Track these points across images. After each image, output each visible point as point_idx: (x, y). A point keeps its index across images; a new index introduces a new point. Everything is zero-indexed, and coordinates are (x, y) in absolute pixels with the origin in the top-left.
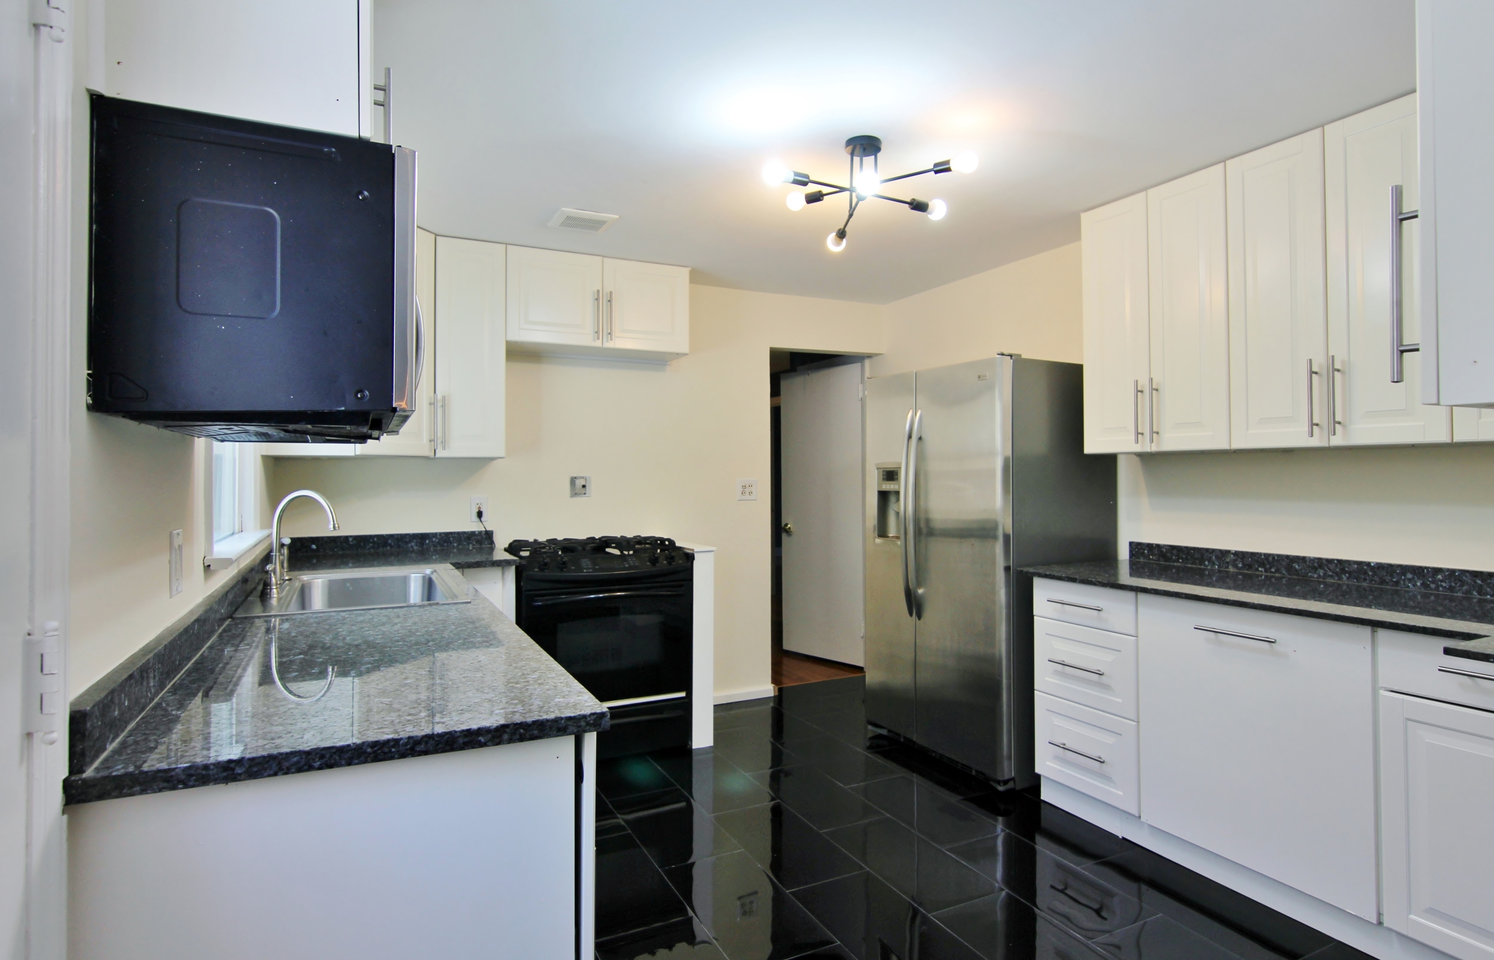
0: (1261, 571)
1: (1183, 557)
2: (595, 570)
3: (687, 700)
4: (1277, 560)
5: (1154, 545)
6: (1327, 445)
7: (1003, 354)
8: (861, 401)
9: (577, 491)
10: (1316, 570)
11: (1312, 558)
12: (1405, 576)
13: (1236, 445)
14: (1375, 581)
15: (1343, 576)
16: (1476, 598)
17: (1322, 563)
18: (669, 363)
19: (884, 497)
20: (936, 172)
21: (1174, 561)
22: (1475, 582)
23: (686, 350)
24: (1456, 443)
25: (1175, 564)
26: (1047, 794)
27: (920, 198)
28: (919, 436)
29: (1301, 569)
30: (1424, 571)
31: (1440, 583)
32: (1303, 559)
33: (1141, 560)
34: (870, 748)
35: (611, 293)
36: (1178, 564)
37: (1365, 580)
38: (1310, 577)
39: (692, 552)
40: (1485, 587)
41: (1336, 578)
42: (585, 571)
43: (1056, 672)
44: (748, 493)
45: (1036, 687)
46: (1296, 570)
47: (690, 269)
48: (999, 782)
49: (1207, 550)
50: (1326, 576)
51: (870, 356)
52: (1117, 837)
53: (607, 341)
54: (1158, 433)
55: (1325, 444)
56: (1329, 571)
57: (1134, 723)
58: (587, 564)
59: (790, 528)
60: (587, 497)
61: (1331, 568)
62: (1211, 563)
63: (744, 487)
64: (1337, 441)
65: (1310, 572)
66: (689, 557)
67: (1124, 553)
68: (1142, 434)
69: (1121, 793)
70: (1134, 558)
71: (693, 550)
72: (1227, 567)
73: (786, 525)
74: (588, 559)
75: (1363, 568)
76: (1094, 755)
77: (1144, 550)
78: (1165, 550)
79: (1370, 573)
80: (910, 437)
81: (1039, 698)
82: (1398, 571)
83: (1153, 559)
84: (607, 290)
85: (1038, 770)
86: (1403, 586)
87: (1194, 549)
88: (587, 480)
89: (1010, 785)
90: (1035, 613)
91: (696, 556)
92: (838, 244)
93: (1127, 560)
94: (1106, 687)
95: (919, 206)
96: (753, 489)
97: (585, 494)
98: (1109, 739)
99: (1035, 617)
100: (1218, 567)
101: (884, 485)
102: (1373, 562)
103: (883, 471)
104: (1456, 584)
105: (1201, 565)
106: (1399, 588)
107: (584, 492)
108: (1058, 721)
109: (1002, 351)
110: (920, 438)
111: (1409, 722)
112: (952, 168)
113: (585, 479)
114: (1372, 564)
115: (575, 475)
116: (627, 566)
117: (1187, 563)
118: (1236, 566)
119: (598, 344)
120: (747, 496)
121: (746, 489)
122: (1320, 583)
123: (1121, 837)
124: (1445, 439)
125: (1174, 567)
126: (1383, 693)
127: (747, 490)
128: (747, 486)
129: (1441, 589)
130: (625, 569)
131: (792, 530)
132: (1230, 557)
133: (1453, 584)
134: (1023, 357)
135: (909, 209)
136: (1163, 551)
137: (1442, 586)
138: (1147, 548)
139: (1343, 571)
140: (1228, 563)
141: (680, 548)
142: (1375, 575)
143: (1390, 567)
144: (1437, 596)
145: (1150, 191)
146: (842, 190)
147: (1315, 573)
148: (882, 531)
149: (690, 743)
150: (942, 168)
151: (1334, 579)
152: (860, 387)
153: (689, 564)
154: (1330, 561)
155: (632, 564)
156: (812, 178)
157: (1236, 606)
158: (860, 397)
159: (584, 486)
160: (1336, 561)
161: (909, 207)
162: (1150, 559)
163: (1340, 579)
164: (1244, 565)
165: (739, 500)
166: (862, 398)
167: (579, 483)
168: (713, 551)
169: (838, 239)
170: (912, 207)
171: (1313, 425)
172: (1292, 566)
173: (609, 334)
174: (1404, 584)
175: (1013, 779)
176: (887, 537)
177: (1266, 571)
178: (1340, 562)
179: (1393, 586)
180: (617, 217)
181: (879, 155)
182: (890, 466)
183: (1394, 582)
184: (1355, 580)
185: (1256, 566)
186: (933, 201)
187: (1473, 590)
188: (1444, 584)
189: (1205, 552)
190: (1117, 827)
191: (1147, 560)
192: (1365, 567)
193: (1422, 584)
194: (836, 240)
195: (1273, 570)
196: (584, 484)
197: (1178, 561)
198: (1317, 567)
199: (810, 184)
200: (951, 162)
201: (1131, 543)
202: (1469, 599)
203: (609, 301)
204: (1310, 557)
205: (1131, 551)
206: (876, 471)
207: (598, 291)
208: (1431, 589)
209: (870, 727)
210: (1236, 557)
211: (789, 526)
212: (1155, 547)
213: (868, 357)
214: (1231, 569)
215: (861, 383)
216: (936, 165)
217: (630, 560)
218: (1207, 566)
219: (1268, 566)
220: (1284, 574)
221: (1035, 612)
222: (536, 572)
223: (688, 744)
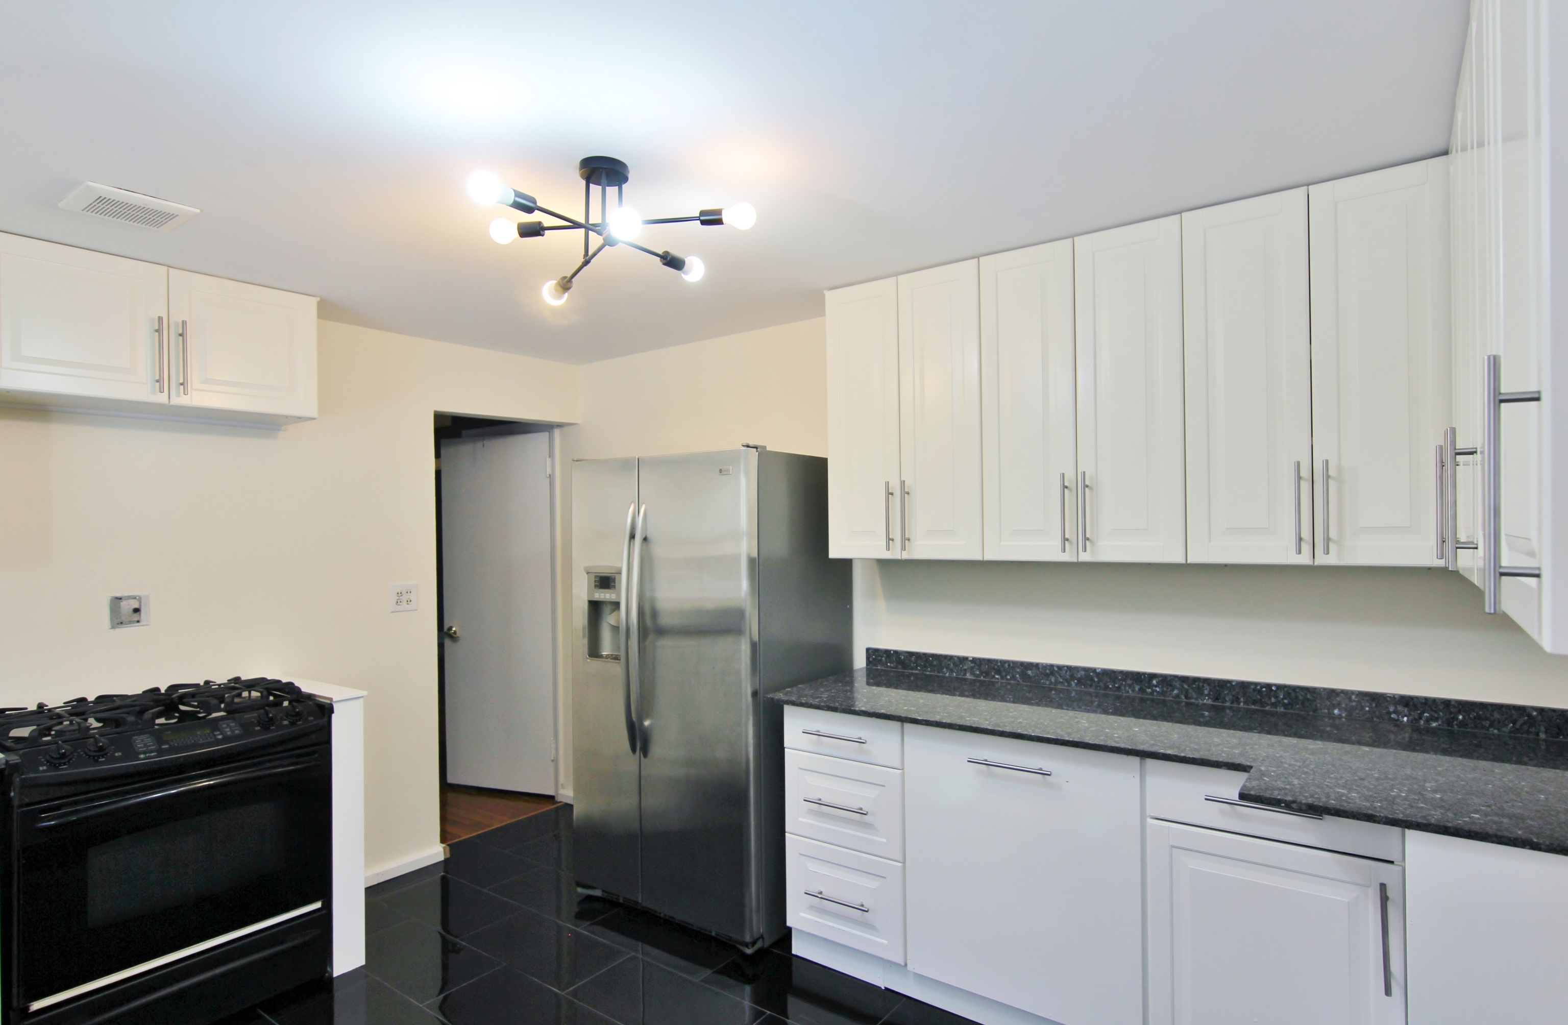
0: (998, 678)
1: (921, 665)
2: (161, 752)
3: (324, 912)
4: (1013, 667)
5: (892, 652)
6: (1076, 561)
7: (748, 446)
8: (549, 479)
9: (123, 619)
10: (1049, 677)
11: (1044, 665)
12: (1126, 682)
13: (988, 557)
14: (1100, 686)
15: (1072, 683)
16: (1183, 702)
17: (1054, 669)
18: (283, 428)
19: (595, 607)
20: (704, 223)
21: (912, 669)
22: (1183, 687)
23: (314, 414)
24: (1188, 564)
25: (914, 671)
26: (799, 948)
27: (675, 252)
28: (644, 536)
29: (1035, 676)
30: (1141, 677)
31: (1154, 688)
32: (1036, 666)
33: (879, 668)
34: (580, 916)
35: (184, 323)
36: (917, 672)
37: (1091, 686)
38: (1043, 684)
39: (328, 702)
40: (1191, 691)
41: (1066, 684)
42: (142, 756)
43: (811, 811)
44: (405, 602)
45: (787, 830)
46: (1029, 676)
47: (318, 299)
48: (747, 945)
49: (946, 657)
50: (1057, 682)
51: (560, 425)
52: (880, 988)
53: (178, 395)
54: (909, 540)
55: (1074, 560)
56: (1059, 677)
57: (900, 865)
58: (145, 745)
59: (455, 633)
60: (142, 626)
61: (1062, 675)
62: (949, 671)
63: (400, 594)
64: (1084, 557)
65: (1042, 679)
66: (325, 710)
67: (860, 661)
68: (893, 540)
69: (885, 942)
70: (871, 665)
71: (331, 699)
72: (965, 674)
73: (450, 628)
74: (148, 735)
75: (1089, 674)
76: (856, 902)
77: (882, 657)
78: (903, 658)
79: (1096, 680)
80: (632, 537)
81: (790, 840)
82: (1120, 678)
83: (890, 667)
84: (177, 318)
85: (789, 923)
86: (1124, 691)
87: (934, 656)
88: (142, 601)
89: (759, 945)
90: (785, 745)
91: (336, 707)
92: (559, 297)
93: (863, 668)
94: (869, 826)
95: (673, 262)
96: (412, 596)
97: (138, 622)
98: (872, 884)
99: (785, 749)
100: (956, 675)
101: (597, 594)
102: (1099, 668)
103: (596, 577)
104: (1168, 688)
105: (939, 672)
106: (1121, 693)
107: (136, 619)
108: (813, 866)
109: (748, 442)
110: (645, 539)
111: (1175, 850)
112: (724, 221)
113: (139, 599)
114: (1098, 671)
115: (119, 595)
116: (220, 737)
117: (926, 671)
118: (973, 674)
119: (162, 398)
120: (404, 605)
121: (402, 597)
122: (1051, 689)
123: (883, 988)
124: (1181, 560)
125: (912, 674)
126: (1150, 821)
127: (404, 598)
128: (404, 593)
129: (1155, 694)
130: (218, 742)
131: (458, 634)
132: (968, 664)
133: (1165, 689)
134: (768, 449)
135: (661, 264)
136: (901, 658)
137: (1156, 691)
138: (885, 655)
139: (1072, 677)
140: (965, 670)
141: (310, 697)
142: (1100, 681)
143: (1113, 673)
144: (1152, 700)
145: (900, 277)
146: (576, 226)
147: (1047, 680)
148: (594, 651)
149: (329, 969)
150: (711, 219)
151: (1064, 686)
152: (549, 460)
153: (326, 719)
154: (1060, 668)
155: (229, 733)
156: (539, 204)
157: (1013, 738)
158: (548, 473)
159: (137, 611)
160: (1066, 668)
161: (661, 261)
162: (887, 666)
163: (1070, 685)
164: (982, 673)
165: (392, 612)
166: (550, 475)
167: (127, 606)
168: (362, 697)
169: (561, 289)
170: (665, 261)
171: (1065, 540)
172: (1026, 674)
173: (182, 384)
174: (1125, 689)
175: (762, 937)
176: (601, 656)
177: (1002, 678)
178: (1069, 668)
179: (1115, 691)
180: (198, 211)
181: (624, 186)
182: (606, 572)
183: (1117, 687)
184: (1083, 687)
185: (993, 674)
186: (688, 258)
187: (1182, 694)
188: (1158, 689)
189: (943, 659)
190: (879, 977)
191: (885, 667)
192: (1091, 674)
193: (1140, 690)
194: (556, 290)
195: (1008, 677)
196: (137, 606)
197: (917, 669)
198: (1049, 673)
199: (536, 211)
200: (724, 213)
201: (868, 650)
202: (1178, 703)
203: (181, 335)
204: (1042, 664)
205: (868, 658)
206: (586, 576)
207: (160, 319)
208: (1147, 694)
209: (579, 890)
210: (973, 665)
211: (454, 629)
212: (893, 654)
213: (558, 426)
214: (968, 676)
215: (550, 457)
216: (703, 213)
217: (225, 726)
218: (945, 674)
219: (1004, 674)
220: (1018, 681)
221: (787, 743)
222: (44, 771)
223: (327, 971)
